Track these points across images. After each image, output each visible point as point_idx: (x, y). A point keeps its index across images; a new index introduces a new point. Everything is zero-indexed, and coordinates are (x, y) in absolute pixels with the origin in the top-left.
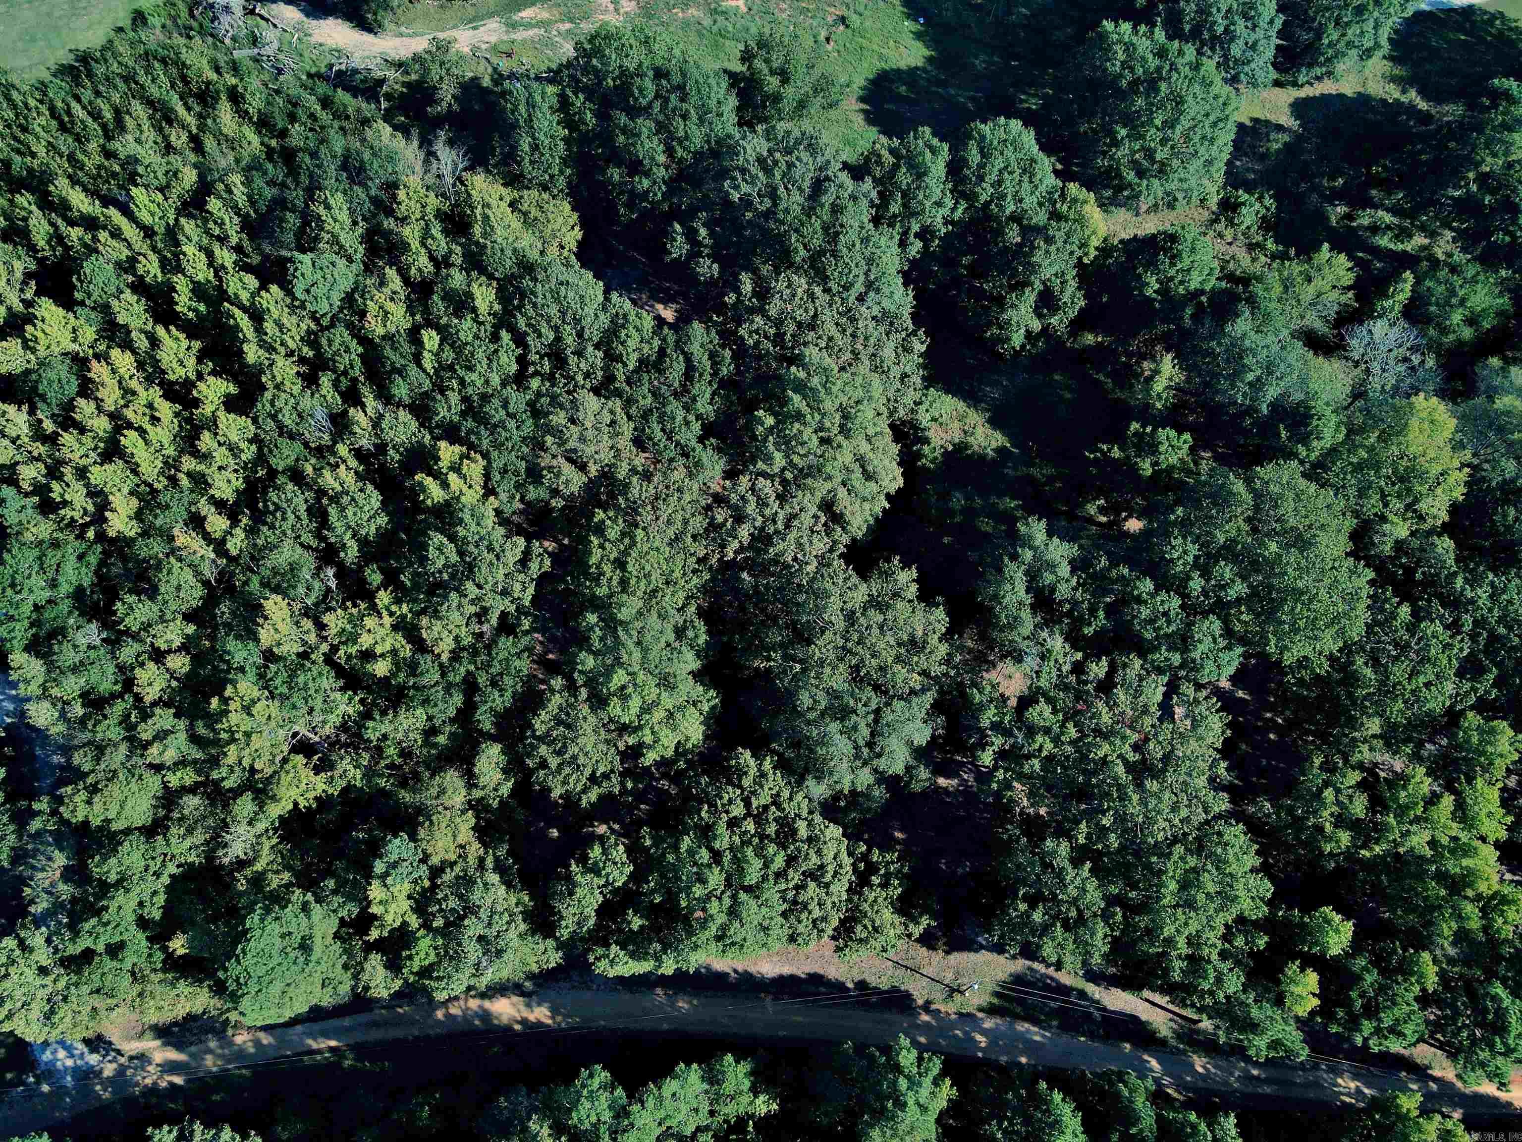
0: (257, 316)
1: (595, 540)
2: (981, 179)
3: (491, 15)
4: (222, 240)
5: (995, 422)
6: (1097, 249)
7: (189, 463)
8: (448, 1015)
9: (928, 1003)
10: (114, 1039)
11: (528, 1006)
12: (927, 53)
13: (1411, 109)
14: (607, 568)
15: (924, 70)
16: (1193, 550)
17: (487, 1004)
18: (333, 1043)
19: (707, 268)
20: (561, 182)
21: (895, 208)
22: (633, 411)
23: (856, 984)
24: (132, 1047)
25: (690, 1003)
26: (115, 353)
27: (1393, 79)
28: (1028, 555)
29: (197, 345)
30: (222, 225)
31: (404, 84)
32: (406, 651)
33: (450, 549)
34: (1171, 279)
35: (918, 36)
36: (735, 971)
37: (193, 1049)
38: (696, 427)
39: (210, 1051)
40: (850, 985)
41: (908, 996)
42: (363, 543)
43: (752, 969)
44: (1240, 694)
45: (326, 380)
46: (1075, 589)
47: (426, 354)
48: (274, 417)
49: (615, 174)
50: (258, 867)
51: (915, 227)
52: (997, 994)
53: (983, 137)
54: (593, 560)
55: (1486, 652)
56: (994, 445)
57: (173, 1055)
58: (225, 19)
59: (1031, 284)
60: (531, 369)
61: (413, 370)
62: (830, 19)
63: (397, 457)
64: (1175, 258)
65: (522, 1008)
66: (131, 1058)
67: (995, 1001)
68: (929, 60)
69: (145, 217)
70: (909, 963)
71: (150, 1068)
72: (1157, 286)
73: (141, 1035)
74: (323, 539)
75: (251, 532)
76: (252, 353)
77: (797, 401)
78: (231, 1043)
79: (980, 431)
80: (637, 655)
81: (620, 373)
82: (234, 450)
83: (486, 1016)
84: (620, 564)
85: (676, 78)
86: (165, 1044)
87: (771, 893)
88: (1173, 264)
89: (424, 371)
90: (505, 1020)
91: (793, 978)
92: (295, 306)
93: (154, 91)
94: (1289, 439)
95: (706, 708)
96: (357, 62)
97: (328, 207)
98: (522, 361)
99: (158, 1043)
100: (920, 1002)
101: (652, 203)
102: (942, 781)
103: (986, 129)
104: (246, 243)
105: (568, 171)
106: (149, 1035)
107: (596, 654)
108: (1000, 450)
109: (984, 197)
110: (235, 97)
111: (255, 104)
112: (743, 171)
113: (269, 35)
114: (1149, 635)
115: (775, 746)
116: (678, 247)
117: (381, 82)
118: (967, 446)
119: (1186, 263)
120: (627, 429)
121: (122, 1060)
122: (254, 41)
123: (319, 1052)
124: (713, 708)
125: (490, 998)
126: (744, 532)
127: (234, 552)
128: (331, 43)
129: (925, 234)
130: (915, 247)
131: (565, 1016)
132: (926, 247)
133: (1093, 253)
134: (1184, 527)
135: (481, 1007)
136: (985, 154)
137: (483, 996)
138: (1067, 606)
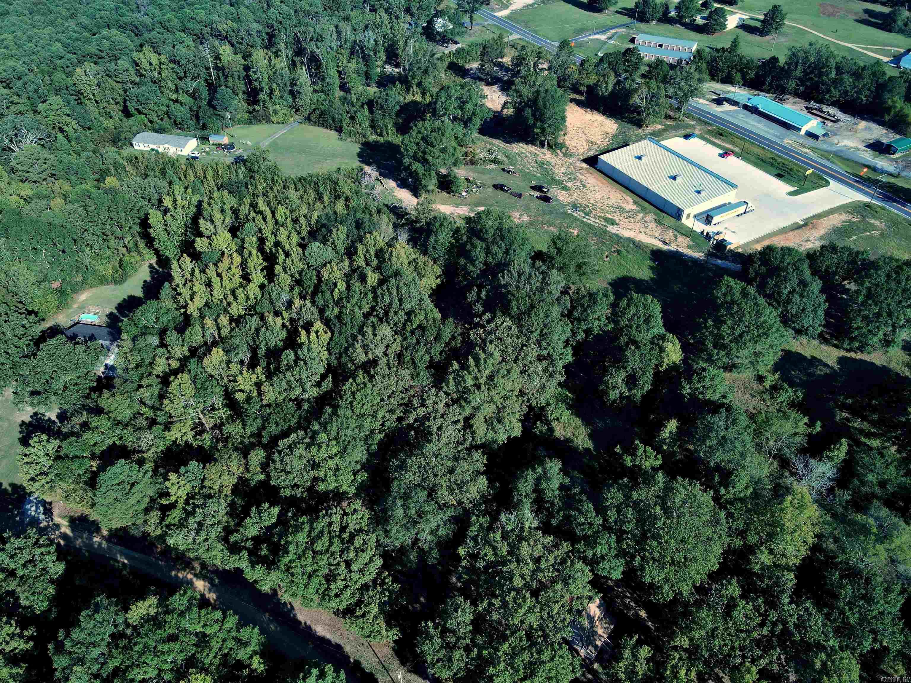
0: (287, 255)
1: (350, 380)
2: (623, 315)
3: (466, 205)
4: (299, 233)
5: (591, 436)
6: (667, 365)
7: (231, 298)
8: (176, 576)
10: (55, 513)
11: (210, 590)
12: (652, 276)
14: (349, 393)
15: (647, 282)
16: (621, 498)
17: (195, 580)
18: (126, 561)
19: (478, 308)
20: (442, 260)
21: (576, 314)
22: (405, 343)
23: (355, 661)
24: (57, 520)
25: (276, 628)
26: (235, 255)
28: (540, 470)
29: (265, 264)
30: (301, 227)
32: (255, 394)
33: (292, 356)
34: (697, 389)
35: (651, 268)
36: (305, 623)
37: (77, 534)
38: (427, 358)
39: (81, 537)
40: (352, 660)
42: (268, 349)
43: (313, 627)
44: (650, 624)
45: (297, 289)
46: (556, 497)
47: (336, 290)
48: (269, 294)
49: (462, 261)
50: (145, 455)
51: (585, 327)
53: (632, 298)
55: (779, 637)
56: (585, 446)
57: (69, 532)
58: (367, 178)
59: (625, 368)
60: (375, 313)
61: (327, 294)
62: (613, 250)
63: (301, 323)
64: (701, 379)
65: (207, 589)
66: (54, 524)
68: (652, 279)
69: (278, 217)
70: (387, 665)
71: (57, 532)
72: (689, 391)
73: (63, 517)
74: (254, 341)
75: (232, 330)
76: (278, 269)
77: (471, 361)
78: (91, 539)
79: (581, 438)
80: (335, 429)
81: (409, 328)
82: (248, 299)
83: (190, 584)
84: (354, 394)
85: (503, 232)
86: (70, 526)
88: (699, 382)
89: (333, 296)
90: (197, 590)
91: (328, 642)
92: (304, 258)
93: (321, 189)
94: (719, 483)
95: (359, 478)
96: (404, 205)
97: (338, 230)
98: (373, 309)
99: (67, 524)
101: (472, 277)
103: (635, 295)
104: (306, 237)
105: (447, 257)
106: (67, 519)
107: (320, 424)
108: (587, 450)
109: (622, 324)
110: (347, 199)
111: (353, 203)
112: (509, 271)
113: (379, 188)
114: (579, 533)
115: (376, 507)
116: (472, 296)
117: (407, 214)
118: (572, 441)
119: (707, 382)
120: (396, 347)
121: (51, 523)
122: (373, 188)
123: (118, 562)
124: (363, 481)
125: (197, 578)
126: (421, 412)
127: (223, 336)
128: (399, 197)
129: (588, 332)
130: (581, 336)
131: (221, 603)
132: (587, 337)
133: (665, 367)
134: (621, 487)
135: (191, 579)
136: (628, 305)
137: (196, 575)
138: (547, 505)
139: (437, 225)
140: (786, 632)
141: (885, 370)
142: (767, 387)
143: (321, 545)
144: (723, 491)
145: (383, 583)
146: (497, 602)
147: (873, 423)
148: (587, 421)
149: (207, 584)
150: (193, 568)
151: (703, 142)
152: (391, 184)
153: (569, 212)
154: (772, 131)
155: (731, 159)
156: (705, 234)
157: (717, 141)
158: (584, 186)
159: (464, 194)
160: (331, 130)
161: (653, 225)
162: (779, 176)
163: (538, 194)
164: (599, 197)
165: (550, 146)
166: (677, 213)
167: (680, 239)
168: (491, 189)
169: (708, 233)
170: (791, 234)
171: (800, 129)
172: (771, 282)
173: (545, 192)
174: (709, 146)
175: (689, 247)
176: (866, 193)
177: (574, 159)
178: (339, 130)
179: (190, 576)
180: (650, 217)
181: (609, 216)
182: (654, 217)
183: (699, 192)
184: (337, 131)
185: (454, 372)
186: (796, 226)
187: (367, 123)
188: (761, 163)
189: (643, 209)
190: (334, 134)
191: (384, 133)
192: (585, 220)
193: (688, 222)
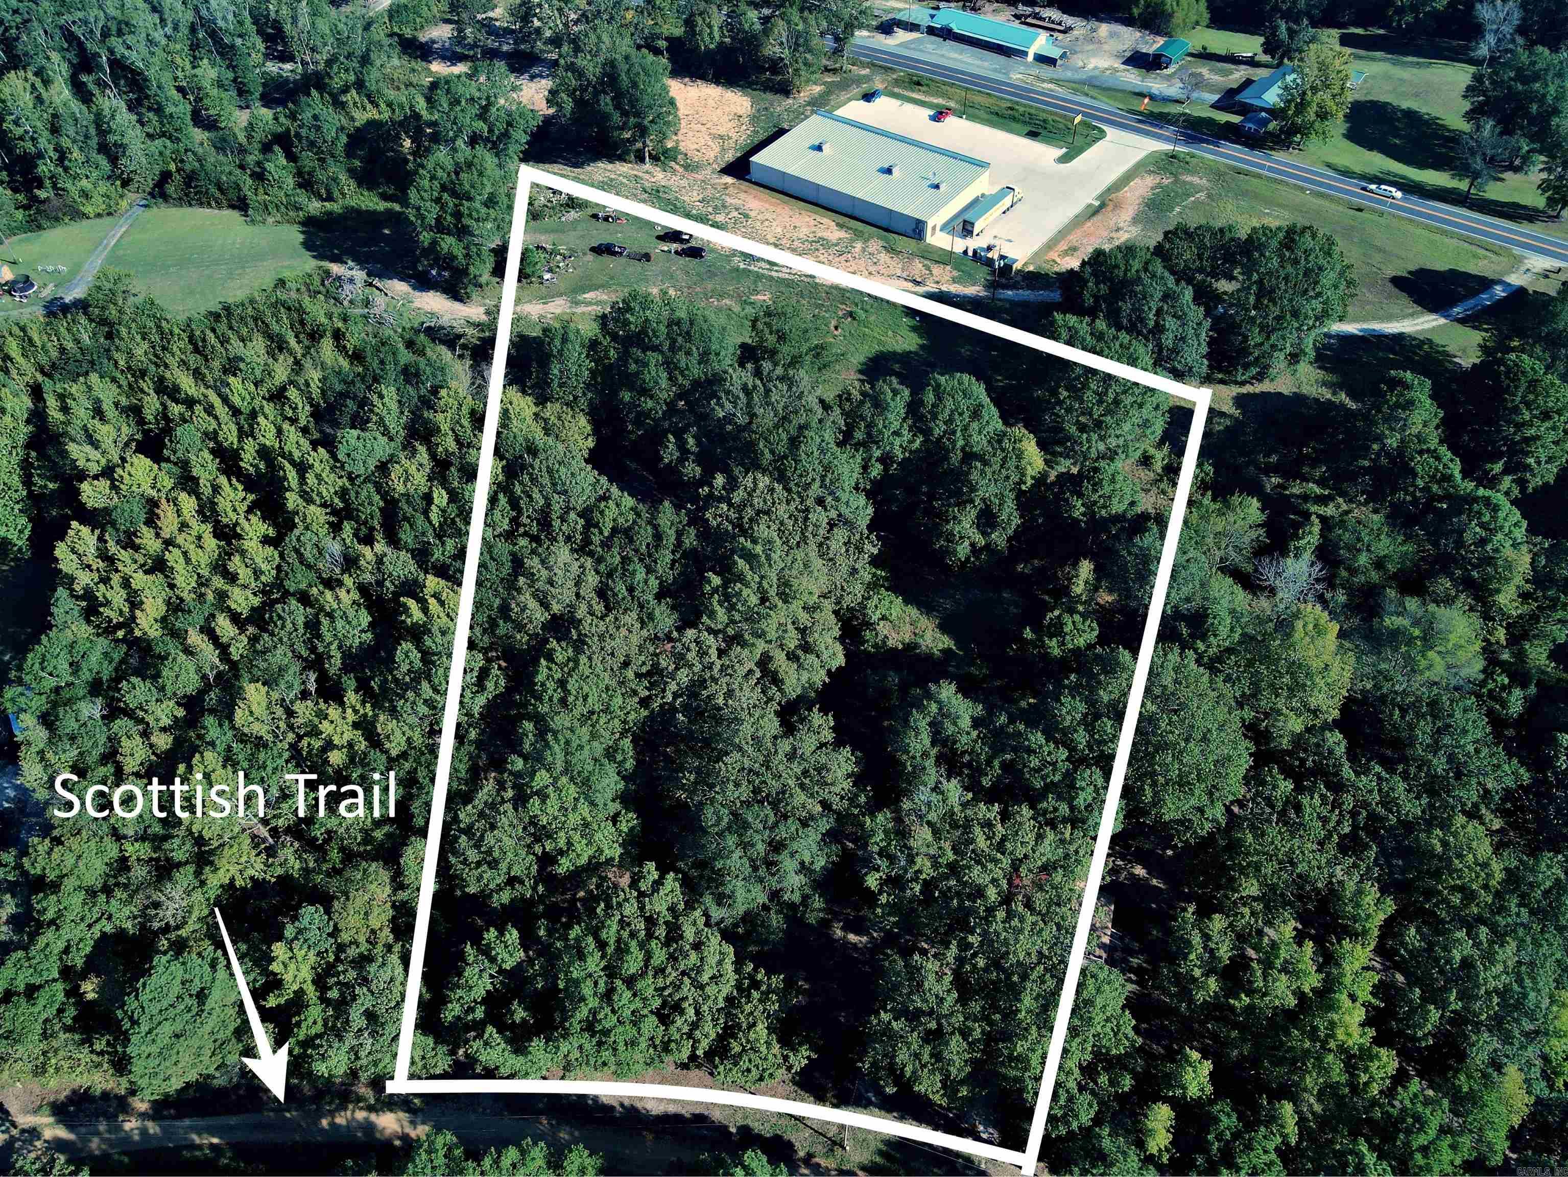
0: (302, 468)
1: (543, 662)
2: (935, 417)
3: (561, 295)
4: (293, 421)
5: (944, 627)
6: (1033, 478)
7: (218, 582)
8: (332, 1124)
9: (810, 1156)
10: (12, 1110)
11: (413, 1123)
12: (920, 342)
13: (1341, 407)
14: (551, 685)
15: (916, 353)
16: (1082, 707)
17: (373, 1117)
18: (215, 1140)
19: (692, 470)
20: (583, 403)
21: (859, 435)
22: (602, 568)
23: (739, 1129)
24: (25, 1120)
25: (571, 1134)
26: (183, 496)
27: (1325, 384)
28: (934, 708)
29: (251, 497)
30: (295, 409)
32: (362, 745)
33: (415, 655)
34: (1095, 503)
35: (914, 329)
36: (622, 1105)
37: (83, 1130)
38: (654, 583)
39: (97, 1133)
40: (733, 1131)
41: (790, 1145)
42: (347, 655)
43: (639, 1105)
44: (1155, 882)
45: (348, 528)
46: (975, 741)
47: (433, 507)
48: (297, 551)
49: (626, 396)
50: (183, 933)
51: (878, 453)
52: (880, 1153)
53: (938, 385)
54: (540, 678)
55: (1365, 828)
56: (941, 647)
57: (62, 1133)
58: (347, 287)
59: (972, 501)
60: (522, 530)
61: (420, 520)
62: (840, 313)
63: (392, 588)
64: (1097, 485)
65: (406, 1124)
66: (23, 1131)
67: (878, 1159)
68: (922, 347)
69: (236, 400)
71: (38, 1144)
72: (1082, 509)
73: (36, 1111)
74: (313, 649)
75: (254, 640)
76: (292, 500)
77: (741, 563)
78: (119, 1128)
79: (929, 635)
80: (560, 757)
81: (596, 539)
82: (257, 573)
83: (369, 1127)
84: (562, 683)
85: (685, 327)
86: (59, 1122)
87: (647, 986)
88: (1096, 492)
89: (430, 522)
90: (388, 1132)
91: (675, 1119)
92: (337, 464)
93: (275, 327)
94: (1190, 635)
95: (624, 827)
96: (445, 321)
97: (381, 396)
98: (515, 521)
99: (51, 1120)
100: (801, 1154)
101: (653, 420)
102: (852, 937)
103: (942, 379)
104: (312, 425)
105: (589, 395)
106: (46, 1110)
107: (525, 758)
108: (947, 652)
109: (937, 432)
110: (338, 336)
111: (352, 341)
112: (728, 392)
113: (380, 301)
114: (1038, 784)
115: (681, 864)
116: (670, 452)
117: (459, 337)
118: (916, 646)
119: (1107, 489)
120: (592, 580)
121: (14, 1132)
122: (367, 303)
123: (200, 1147)
124: (632, 829)
125: (377, 1111)
126: (683, 676)
127: (236, 657)
128: (428, 308)
129: (886, 460)
130: (876, 470)
132: (886, 470)
133: (1030, 482)
134: (1075, 690)
135: (366, 1119)
136: (939, 397)
137: (371, 1109)
138: (967, 758)
139: (557, 342)
140: (1373, 816)
141: (1299, 399)
142: (1160, 471)
143: (633, 964)
144: (1201, 646)
145: (756, 985)
146: (974, 939)
147: (1321, 483)
148: (927, 607)
149: (402, 1115)
150: (359, 1099)
151: (899, 102)
152: (399, 287)
153: (742, 266)
154: (986, 64)
155: (951, 121)
156: (970, 253)
157: (915, 95)
158: (747, 216)
159: (547, 276)
160: (220, 207)
161: (884, 257)
162: (1033, 135)
163: (675, 246)
164: (779, 230)
165: (655, 158)
166: (917, 229)
167: (937, 270)
168: (590, 257)
169: (975, 252)
170: (1089, 224)
171: (1025, 54)
172: (1126, 307)
173: (688, 241)
174: (909, 107)
175: (954, 280)
176: (1159, 137)
177: (706, 173)
178: (241, 205)
179: (360, 1115)
180: (875, 245)
182: (881, 243)
183: (937, 187)
184: (232, 207)
185: (715, 590)
186: (1091, 210)
187: (290, 182)
188: (995, 118)
189: (858, 234)
190: (235, 215)
191: (336, 194)
192: (774, 274)
193: (938, 239)
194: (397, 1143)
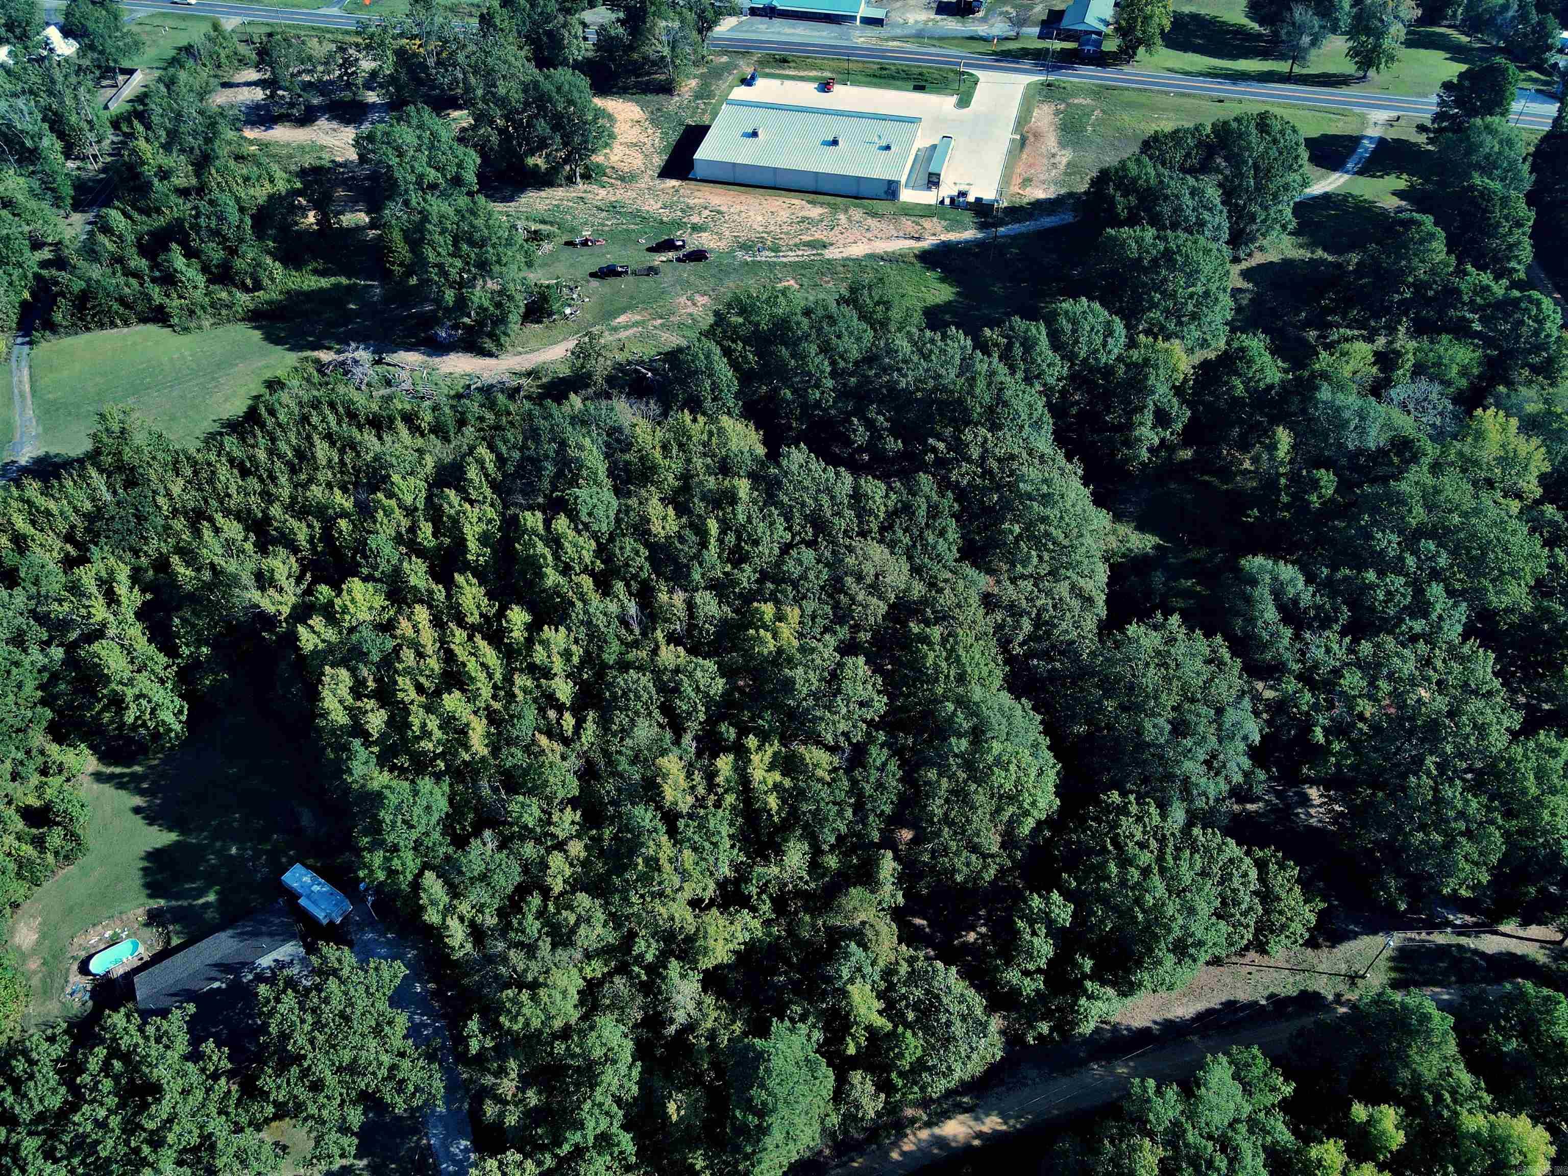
1: (923, 646)
5: (1141, 528)
6: (1183, 372)
8: (903, 1154)
9: (1338, 996)
11: (977, 1119)
12: (955, 289)
13: (1323, 261)
15: (956, 301)
17: (937, 1131)
19: (893, 445)
20: (737, 413)
23: (1268, 999)
25: (1127, 1066)
26: (418, 609)
27: (1301, 246)
31: (538, 387)
34: (1251, 379)
36: (1155, 1022)
40: (1263, 1002)
41: (1317, 995)
43: (1170, 1016)
47: (712, 540)
52: (1391, 969)
53: (1067, 312)
54: (930, 662)
56: (1149, 545)
58: (357, 371)
59: (1146, 407)
65: (972, 1123)
67: (1393, 975)
70: (1304, 966)
72: (1242, 387)
77: (1035, 506)
79: (1134, 539)
83: (941, 1142)
85: (820, 312)
90: (961, 1138)
91: (1209, 1012)
94: (1401, 462)
97: (582, 449)
100: (1330, 997)
101: (825, 409)
103: (1065, 306)
104: (497, 502)
105: (742, 401)
107: (964, 736)
108: (1157, 547)
113: (401, 375)
114: (1392, 612)
116: (861, 435)
122: (389, 381)
125: (937, 1124)
128: (459, 371)
131: (1017, 1118)
133: (1181, 377)
135: (933, 1135)
137: (929, 1125)
149: (961, 1117)
150: (913, 1121)
151: (777, 82)
152: (412, 358)
153: (749, 259)
154: (825, 34)
155: (837, 88)
156: (947, 201)
157: (787, 72)
158: (719, 212)
159: (568, 311)
161: (870, 221)
162: (919, 88)
163: (671, 255)
164: (760, 218)
165: (586, 177)
166: (891, 190)
167: (927, 223)
168: (595, 283)
169: (952, 200)
170: (1026, 157)
171: (854, 18)
173: (683, 246)
174: (788, 83)
175: (948, 229)
176: (1022, 71)
177: (644, 182)
178: (159, 316)
179: (924, 1134)
180: (857, 214)
181: (806, 238)
182: (861, 211)
183: (888, 148)
184: (145, 320)
185: (1020, 538)
186: (1018, 144)
187: (201, 280)
188: (875, 80)
189: (834, 208)
190: (152, 328)
191: (266, 282)
192: (783, 259)
193: (907, 196)
194: (976, 1142)
